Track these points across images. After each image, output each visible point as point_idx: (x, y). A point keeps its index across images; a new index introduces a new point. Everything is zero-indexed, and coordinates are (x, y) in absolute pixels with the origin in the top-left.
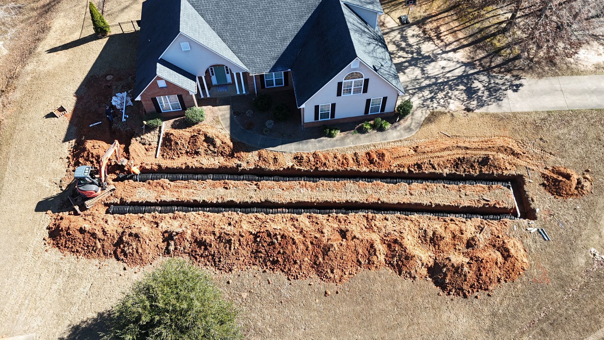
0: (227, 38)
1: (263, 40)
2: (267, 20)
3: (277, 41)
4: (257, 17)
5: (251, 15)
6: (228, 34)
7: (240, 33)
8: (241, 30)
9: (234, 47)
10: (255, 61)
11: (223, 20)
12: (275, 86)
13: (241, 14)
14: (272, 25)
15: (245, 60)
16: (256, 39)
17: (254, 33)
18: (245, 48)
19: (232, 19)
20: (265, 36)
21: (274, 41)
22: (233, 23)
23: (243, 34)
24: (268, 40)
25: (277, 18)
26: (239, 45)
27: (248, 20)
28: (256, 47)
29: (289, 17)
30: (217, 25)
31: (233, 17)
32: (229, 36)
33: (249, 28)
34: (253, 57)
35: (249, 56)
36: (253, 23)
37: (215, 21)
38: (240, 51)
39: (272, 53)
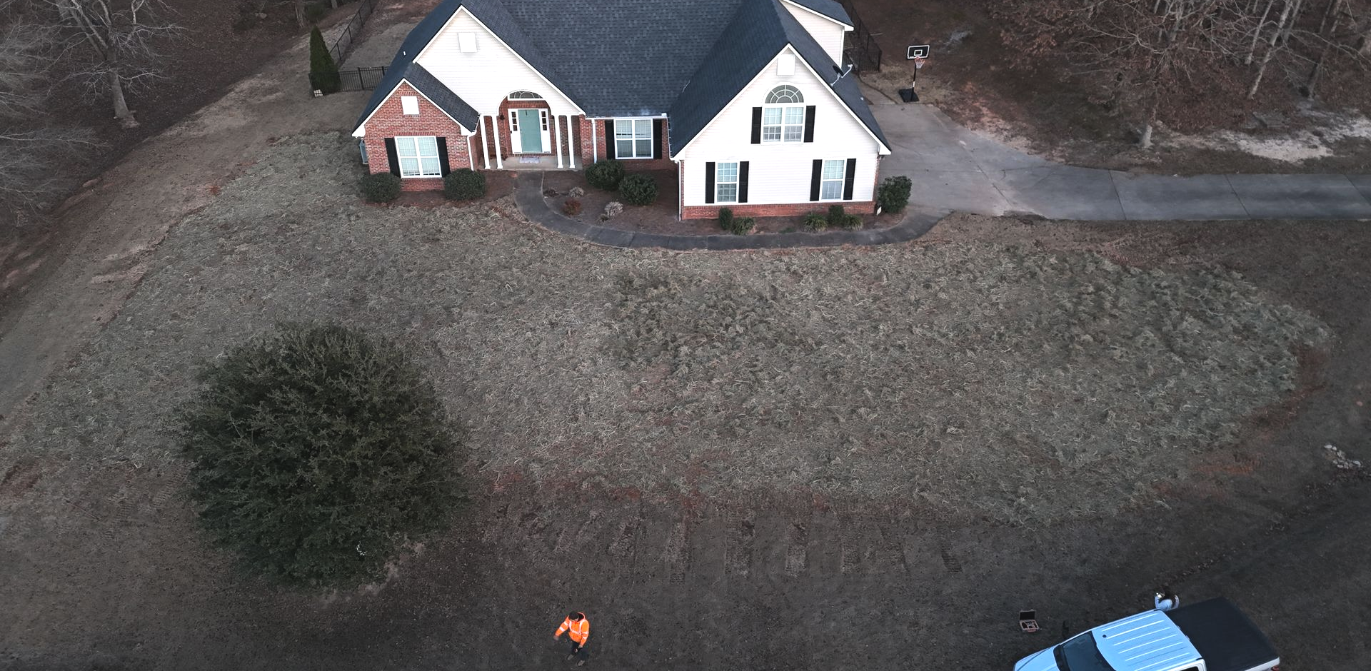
0: (551, 50)
1: (619, 59)
2: (630, 26)
3: (644, 62)
4: (612, 19)
5: (600, 16)
6: (553, 43)
7: (576, 43)
8: (579, 40)
9: (561, 67)
10: (600, 94)
11: (547, 20)
12: (634, 157)
13: (582, 12)
14: (639, 35)
15: (579, 90)
16: (604, 56)
17: (603, 46)
18: (582, 71)
19: (564, 20)
20: (624, 52)
21: (640, 62)
22: (566, 26)
23: (582, 46)
24: (628, 59)
25: (650, 25)
26: (571, 63)
27: (595, 22)
28: (604, 70)
29: (673, 24)
30: (534, 27)
31: (568, 16)
32: (554, 46)
33: (595, 36)
34: (596, 87)
35: (588, 83)
36: (603, 29)
37: (532, 20)
38: (571, 74)
39: (632, 83)
